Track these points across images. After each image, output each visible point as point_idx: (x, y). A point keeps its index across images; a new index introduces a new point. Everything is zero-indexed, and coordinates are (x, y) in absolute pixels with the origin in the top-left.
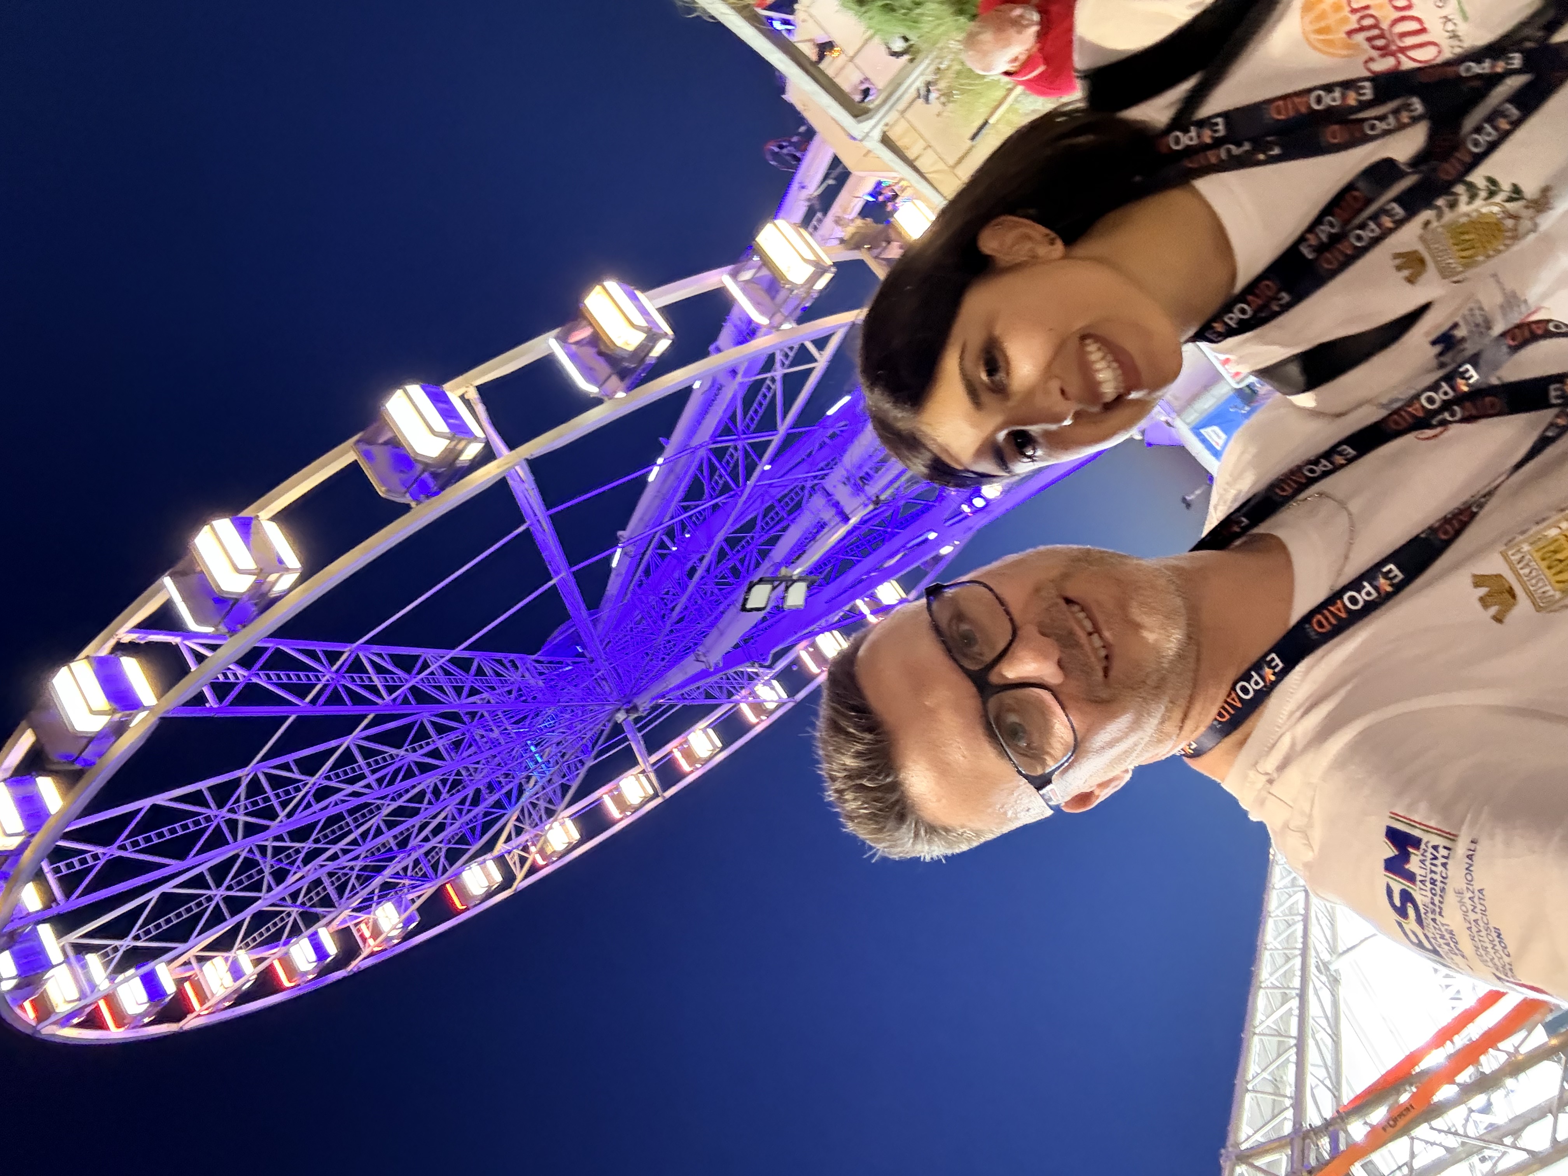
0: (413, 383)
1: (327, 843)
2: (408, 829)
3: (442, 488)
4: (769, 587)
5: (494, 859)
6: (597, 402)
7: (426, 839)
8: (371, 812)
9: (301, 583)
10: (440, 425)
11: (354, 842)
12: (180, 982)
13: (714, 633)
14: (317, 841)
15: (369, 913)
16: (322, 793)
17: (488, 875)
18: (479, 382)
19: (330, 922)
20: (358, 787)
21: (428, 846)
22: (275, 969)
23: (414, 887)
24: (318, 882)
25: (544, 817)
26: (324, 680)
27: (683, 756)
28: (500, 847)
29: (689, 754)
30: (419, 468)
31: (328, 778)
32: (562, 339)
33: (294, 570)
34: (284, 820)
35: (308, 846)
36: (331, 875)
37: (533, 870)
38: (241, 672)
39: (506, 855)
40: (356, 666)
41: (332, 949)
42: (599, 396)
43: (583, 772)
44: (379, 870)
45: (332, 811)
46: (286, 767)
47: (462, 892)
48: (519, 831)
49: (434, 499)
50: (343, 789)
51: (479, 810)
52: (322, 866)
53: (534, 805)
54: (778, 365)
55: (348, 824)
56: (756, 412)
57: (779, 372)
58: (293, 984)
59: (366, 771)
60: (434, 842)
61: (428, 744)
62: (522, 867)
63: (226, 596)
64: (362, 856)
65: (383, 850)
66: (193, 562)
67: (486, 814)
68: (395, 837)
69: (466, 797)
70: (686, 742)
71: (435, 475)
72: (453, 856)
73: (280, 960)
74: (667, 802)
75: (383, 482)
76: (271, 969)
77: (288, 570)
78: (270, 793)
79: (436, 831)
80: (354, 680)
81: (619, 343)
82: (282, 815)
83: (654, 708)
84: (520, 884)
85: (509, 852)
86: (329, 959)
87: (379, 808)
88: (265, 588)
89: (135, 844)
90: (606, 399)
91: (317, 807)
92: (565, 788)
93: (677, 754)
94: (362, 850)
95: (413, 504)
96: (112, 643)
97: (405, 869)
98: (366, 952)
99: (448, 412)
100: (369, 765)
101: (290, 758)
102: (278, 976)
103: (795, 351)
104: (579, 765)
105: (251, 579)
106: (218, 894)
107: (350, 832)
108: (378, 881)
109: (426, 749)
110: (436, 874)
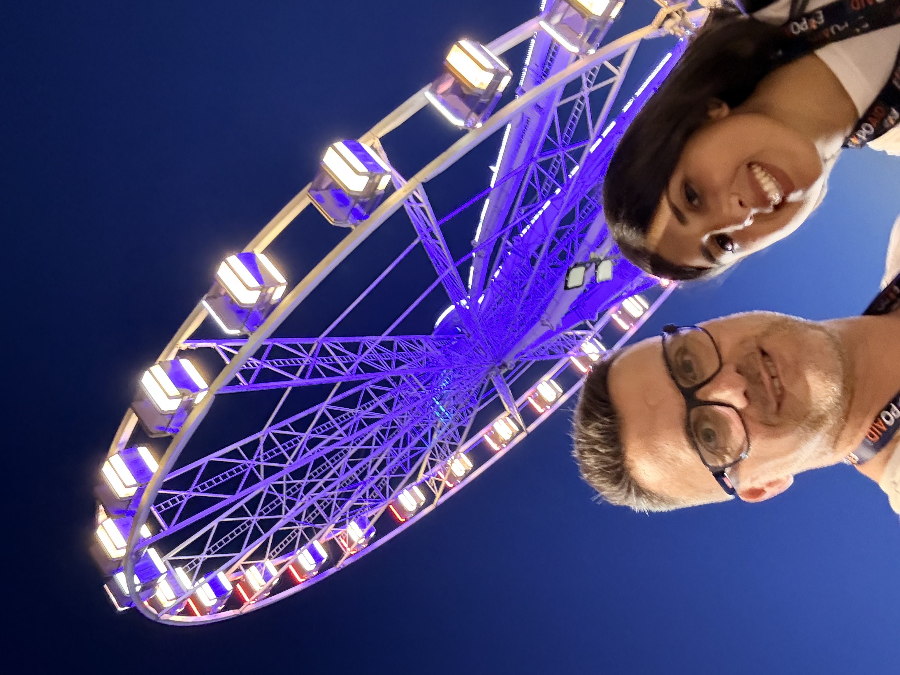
0: (337, 141)
1: (317, 478)
2: (364, 466)
3: (370, 212)
4: (582, 269)
5: (418, 485)
6: (464, 132)
7: (375, 473)
8: (341, 455)
9: (288, 294)
10: (361, 167)
11: (334, 476)
12: (234, 583)
13: (553, 303)
14: (310, 478)
15: (345, 528)
16: (312, 443)
17: (415, 497)
18: (381, 134)
19: (321, 537)
20: (333, 437)
21: (377, 478)
22: (291, 571)
23: (372, 507)
24: (312, 508)
25: (449, 451)
26: (305, 362)
27: (535, 402)
28: (421, 476)
29: (540, 400)
30: (352, 202)
31: (313, 432)
32: (434, 91)
33: (283, 284)
34: (292, 462)
35: (305, 481)
36: (319, 502)
37: (446, 490)
38: (255, 362)
39: (426, 482)
40: (323, 352)
41: (324, 554)
42: (465, 128)
43: (472, 416)
44: (348, 496)
45: (317, 456)
46: (286, 428)
47: (401, 510)
48: (433, 464)
49: (365, 221)
50: (324, 439)
51: (408, 449)
52: (312, 497)
53: (441, 444)
54: (585, 86)
55: (328, 465)
56: (571, 126)
57: (586, 91)
58: (304, 580)
59: (337, 425)
60: (381, 475)
61: (372, 404)
62: (438, 489)
63: (244, 306)
64: (338, 487)
65: (351, 482)
66: (220, 287)
67: (412, 452)
68: (357, 472)
69: (399, 440)
70: (537, 391)
71: (363, 205)
72: (394, 483)
73: (293, 565)
74: (529, 435)
75: (332, 214)
76: (288, 571)
77: (279, 284)
78: (280, 446)
79: (380, 468)
80: (323, 361)
81: (476, 85)
82: (290, 459)
83: (517, 364)
84: (439, 500)
85: (428, 479)
86: (324, 561)
87: (346, 452)
88: (267, 298)
89: (203, 487)
90: (470, 129)
91: (310, 452)
92: (461, 430)
93: (532, 401)
94: (337, 483)
95: (353, 227)
96: (176, 350)
97: (364, 496)
98: (346, 555)
99: (365, 158)
100: (338, 421)
101: (287, 422)
102: (293, 574)
103: (597, 72)
104: (469, 411)
105: (258, 293)
106: (255, 519)
107: (331, 469)
108: (349, 504)
109: (372, 408)
110: (385, 496)
